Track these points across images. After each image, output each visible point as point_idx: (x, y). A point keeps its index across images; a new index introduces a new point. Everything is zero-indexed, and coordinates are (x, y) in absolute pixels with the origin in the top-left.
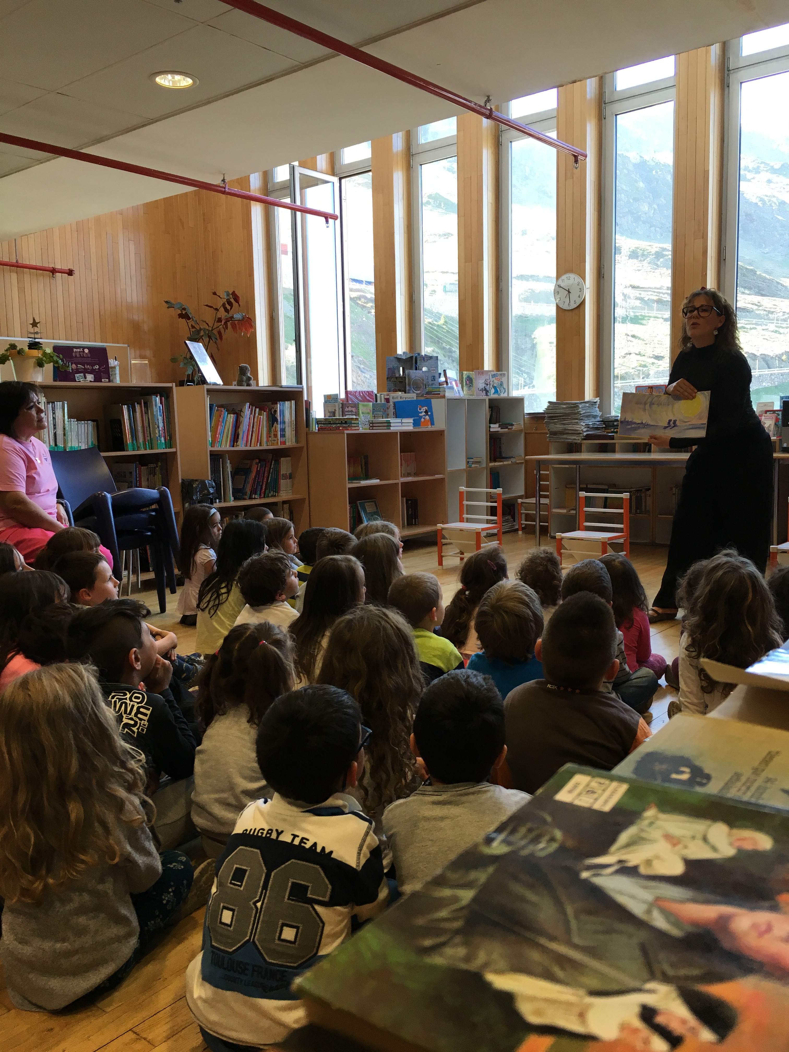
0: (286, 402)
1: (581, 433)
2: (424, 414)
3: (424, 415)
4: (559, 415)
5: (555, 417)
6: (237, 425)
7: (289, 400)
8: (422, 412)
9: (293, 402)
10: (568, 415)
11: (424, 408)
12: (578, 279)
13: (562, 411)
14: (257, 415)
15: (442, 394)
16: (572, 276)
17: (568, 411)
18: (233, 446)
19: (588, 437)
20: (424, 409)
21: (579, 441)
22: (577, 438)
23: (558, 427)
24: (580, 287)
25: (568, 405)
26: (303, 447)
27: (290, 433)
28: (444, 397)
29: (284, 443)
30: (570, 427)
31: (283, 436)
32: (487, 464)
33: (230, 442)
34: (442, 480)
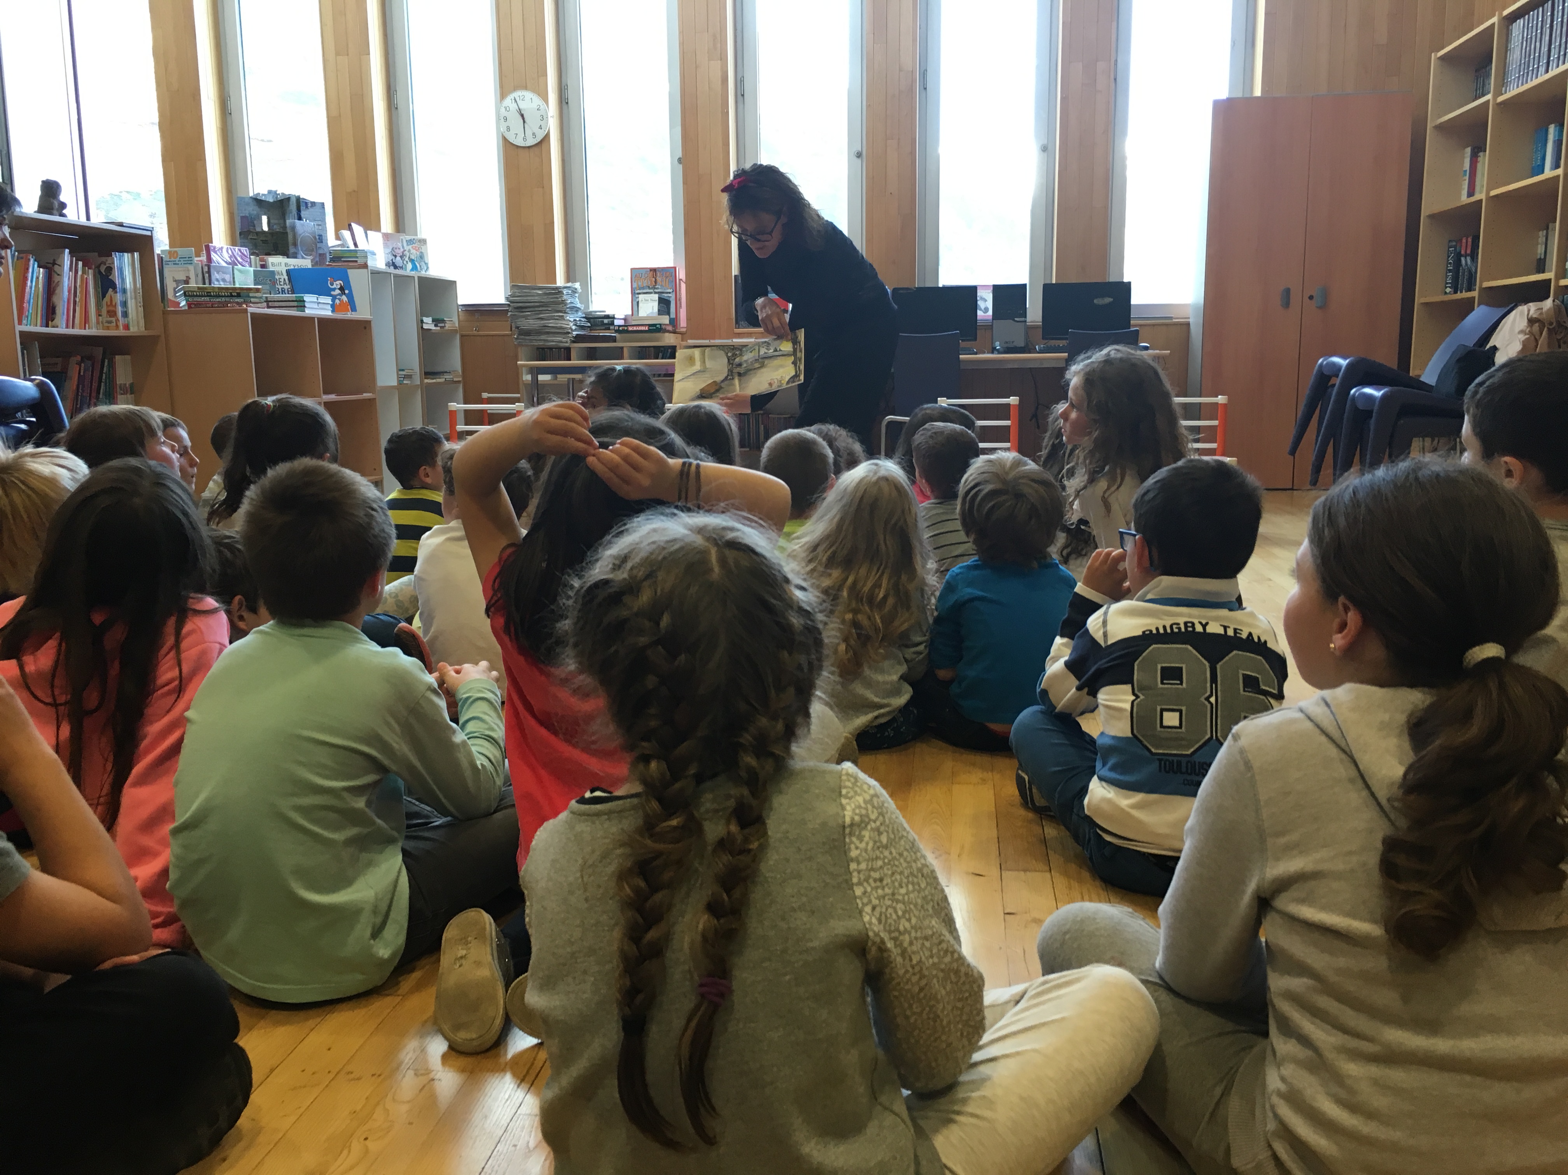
0: (126, 254)
1: (569, 333)
2: (338, 292)
3: (339, 295)
4: (532, 304)
5: (526, 307)
6: (51, 287)
7: (131, 251)
8: (334, 289)
9: (136, 255)
10: (544, 305)
11: (338, 282)
12: (537, 101)
13: (537, 298)
14: (80, 273)
15: (360, 261)
16: (528, 95)
17: (545, 299)
18: (47, 326)
19: (578, 339)
20: (338, 284)
21: (567, 345)
22: (564, 340)
23: (530, 323)
24: (542, 112)
25: (544, 291)
26: (158, 337)
27: (134, 309)
28: (365, 266)
29: (127, 327)
30: (551, 323)
31: (125, 314)
32: (421, 381)
33: (42, 319)
34: (371, 401)
